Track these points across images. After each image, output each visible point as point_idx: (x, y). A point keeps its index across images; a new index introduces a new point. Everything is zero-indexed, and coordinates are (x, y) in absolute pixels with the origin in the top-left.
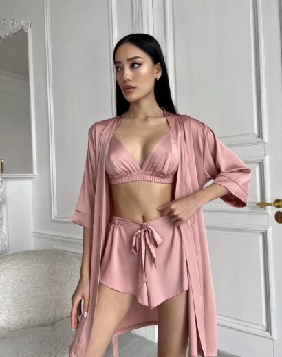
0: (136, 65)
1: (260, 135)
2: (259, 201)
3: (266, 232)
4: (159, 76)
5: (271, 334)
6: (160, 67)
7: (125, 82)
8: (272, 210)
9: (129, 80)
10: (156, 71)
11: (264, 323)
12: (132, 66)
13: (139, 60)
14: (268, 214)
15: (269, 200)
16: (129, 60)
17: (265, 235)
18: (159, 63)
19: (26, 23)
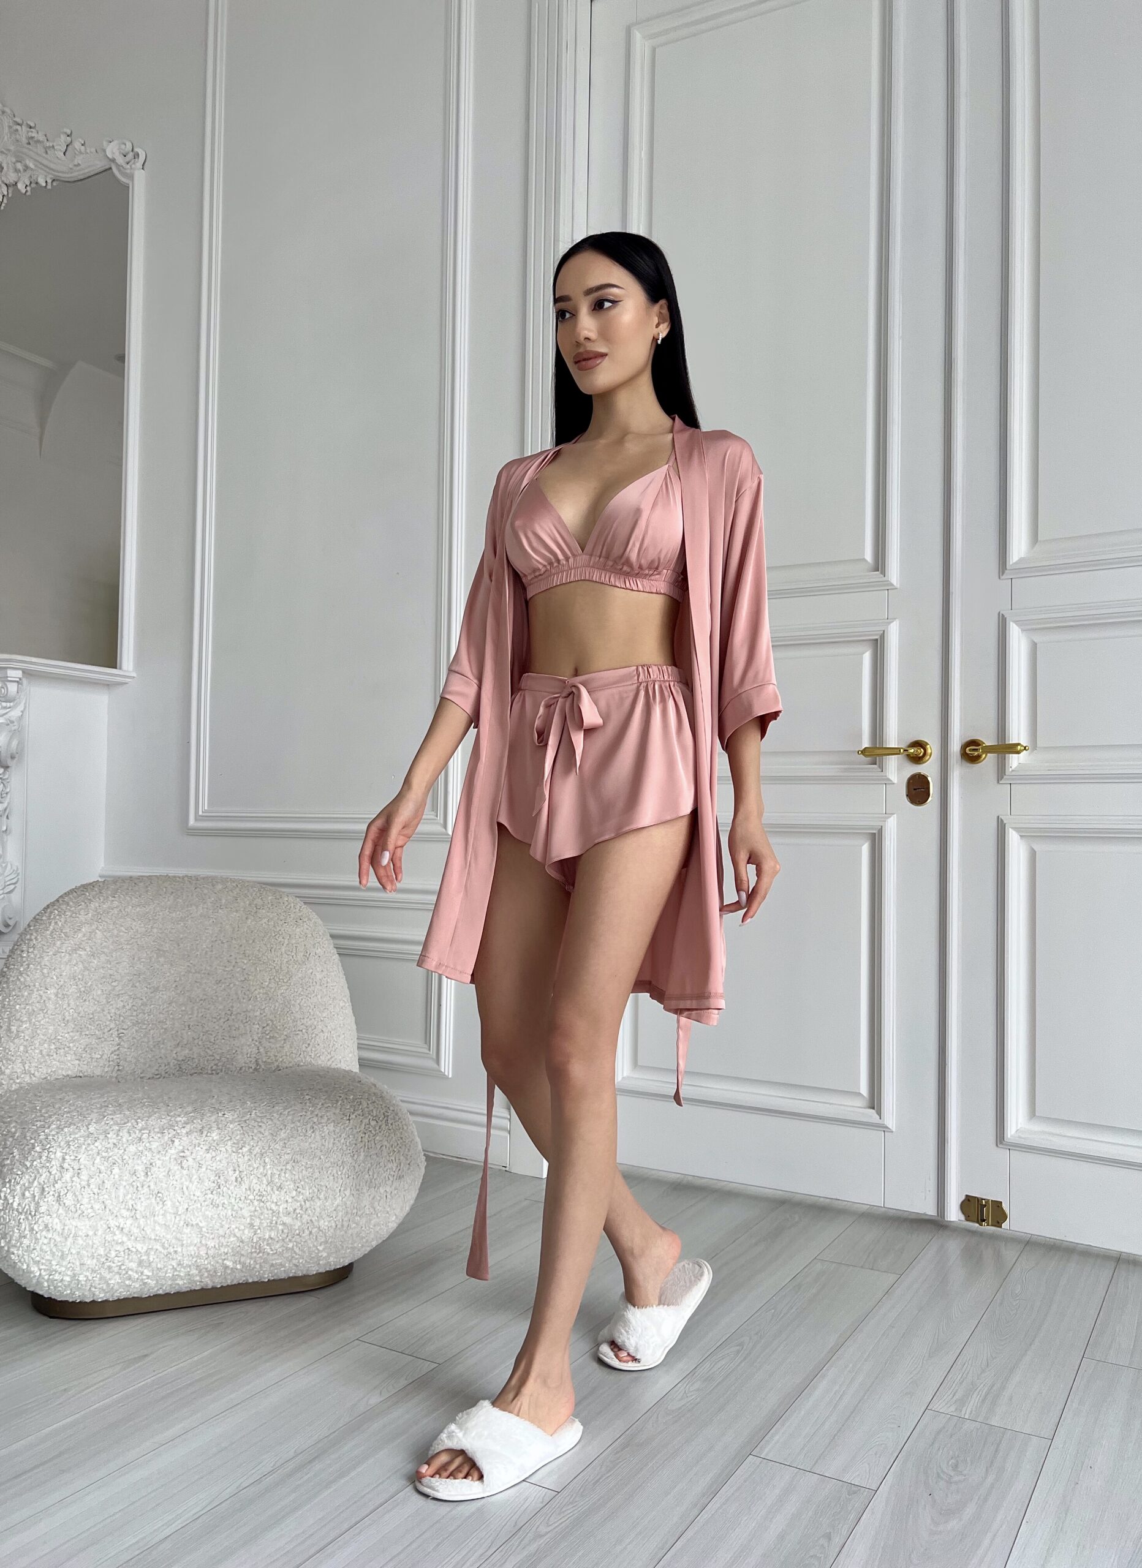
0: (607, 305)
1: (880, 564)
2: (866, 743)
3: (880, 831)
4: (663, 331)
5: (879, 1113)
6: (665, 311)
7: (578, 344)
8: (900, 769)
9: (587, 339)
10: (656, 320)
11: (864, 1089)
12: (598, 306)
13: (615, 290)
14: (888, 782)
15: (892, 739)
16: (589, 292)
17: (876, 840)
18: (663, 302)
19: (128, 153)
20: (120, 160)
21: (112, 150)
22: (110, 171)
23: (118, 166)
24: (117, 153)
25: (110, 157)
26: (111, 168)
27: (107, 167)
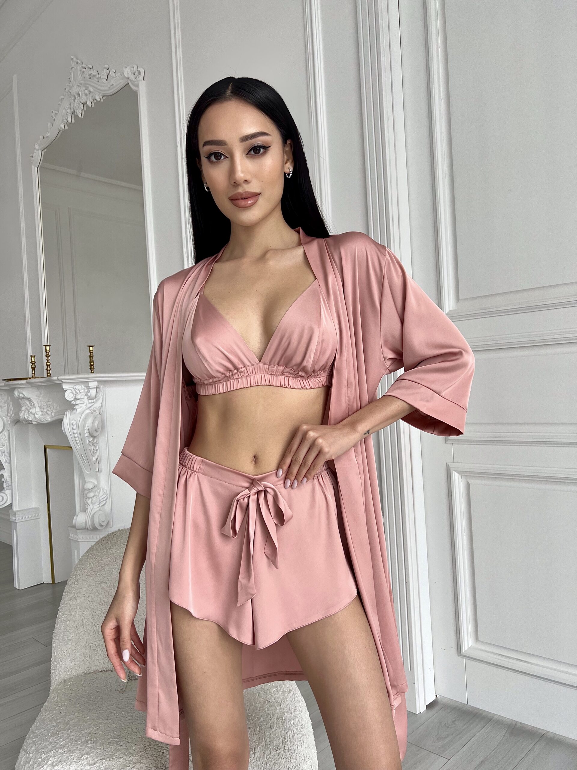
9: (246, 181)
10: (285, 158)
19: (135, 73)
20: (132, 77)
21: (127, 72)
22: (128, 85)
23: (131, 81)
24: (130, 74)
25: (127, 77)
26: (128, 83)
27: (126, 83)
